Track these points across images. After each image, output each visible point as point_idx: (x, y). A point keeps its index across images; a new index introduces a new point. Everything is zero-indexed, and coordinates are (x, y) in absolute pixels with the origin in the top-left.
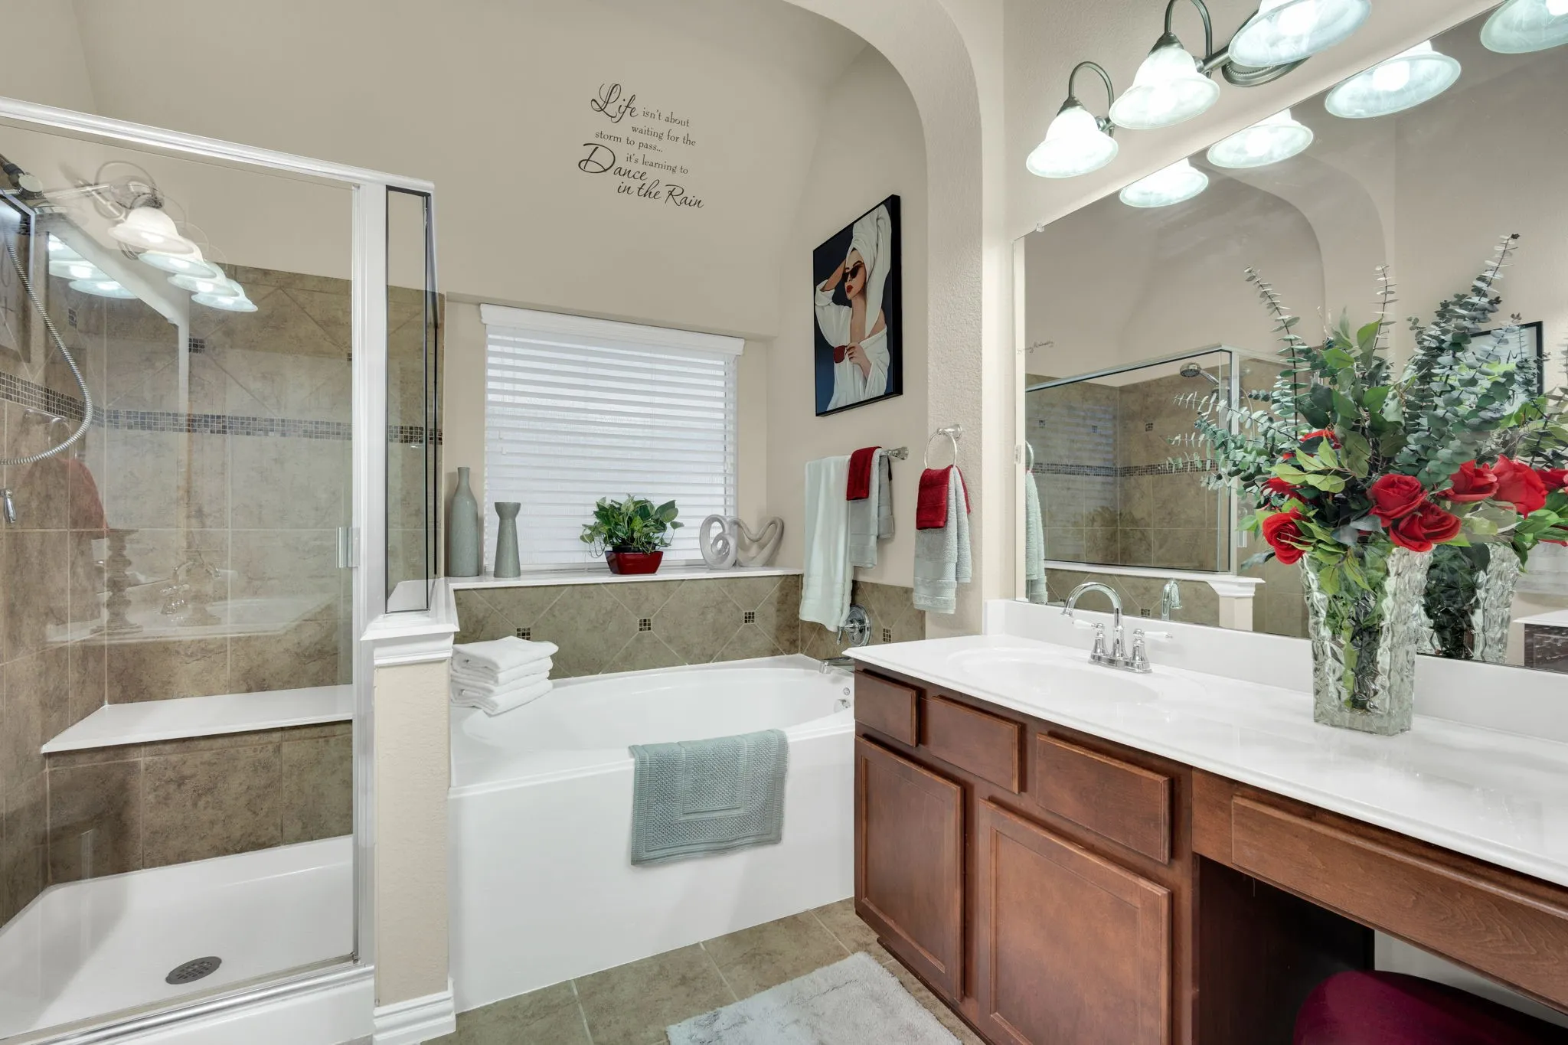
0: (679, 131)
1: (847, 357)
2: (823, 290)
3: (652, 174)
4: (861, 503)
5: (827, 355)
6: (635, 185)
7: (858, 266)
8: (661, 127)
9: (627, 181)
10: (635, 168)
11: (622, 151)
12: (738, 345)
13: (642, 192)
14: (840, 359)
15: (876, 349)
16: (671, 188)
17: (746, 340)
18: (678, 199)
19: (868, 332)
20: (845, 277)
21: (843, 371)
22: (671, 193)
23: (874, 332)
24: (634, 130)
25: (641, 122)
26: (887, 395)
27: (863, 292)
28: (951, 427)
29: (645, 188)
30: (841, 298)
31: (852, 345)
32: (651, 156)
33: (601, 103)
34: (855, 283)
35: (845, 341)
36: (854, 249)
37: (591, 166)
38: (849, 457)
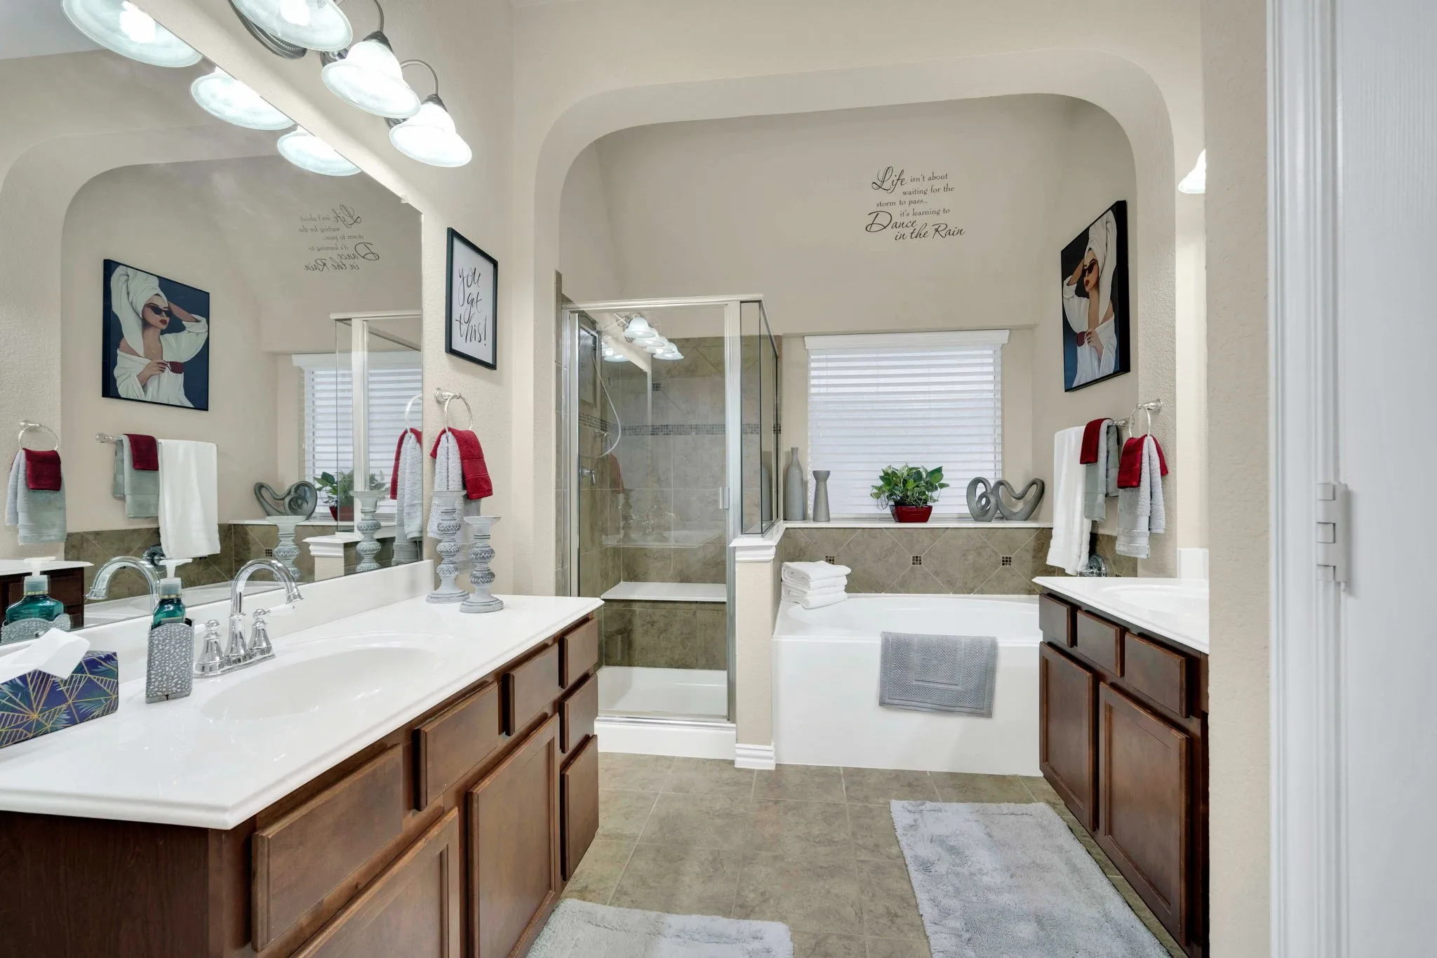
0: (938, 184)
1: (1086, 341)
2: (1068, 285)
3: (920, 221)
4: (1092, 466)
5: (1072, 339)
6: (908, 231)
7: (1094, 263)
8: (925, 185)
9: (902, 230)
10: (906, 220)
11: (896, 211)
12: (1003, 336)
13: (914, 235)
14: (1081, 344)
15: (1107, 333)
16: (937, 227)
17: (1010, 330)
18: (943, 233)
19: (1101, 319)
20: (1084, 272)
21: (1084, 352)
22: (937, 230)
23: (1105, 319)
24: (905, 193)
25: (909, 186)
26: (1115, 374)
27: (1097, 285)
28: (1153, 402)
29: (916, 232)
30: (1081, 292)
31: (1089, 331)
32: (919, 208)
33: (879, 183)
34: (1091, 278)
35: (1085, 328)
36: (1090, 249)
37: (875, 228)
38: (1083, 428)
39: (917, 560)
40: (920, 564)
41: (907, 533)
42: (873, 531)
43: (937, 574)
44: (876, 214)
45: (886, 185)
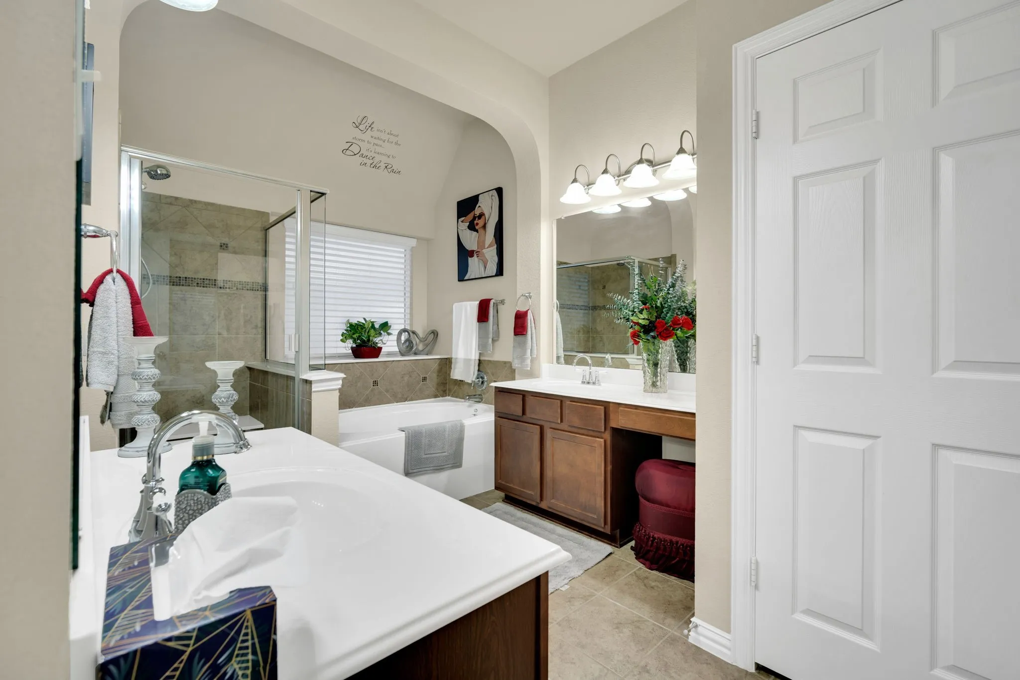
0: (393, 139)
1: (475, 255)
2: (462, 222)
3: (378, 158)
4: (484, 324)
6: (369, 162)
7: (481, 214)
8: (385, 136)
9: (365, 160)
10: (369, 154)
11: (365, 145)
12: (413, 242)
13: (372, 166)
14: (472, 256)
15: (491, 254)
16: (387, 165)
17: (418, 239)
18: (389, 170)
19: (487, 246)
20: (474, 218)
21: (473, 262)
22: (386, 167)
23: (490, 246)
24: (372, 137)
25: (377, 134)
26: (496, 275)
27: (484, 227)
28: (527, 293)
29: (374, 164)
30: (472, 227)
31: (478, 250)
32: (378, 149)
33: (357, 124)
34: (481, 222)
35: (475, 248)
36: (479, 206)
37: (348, 152)
38: (478, 302)
39: (375, 383)
40: (377, 385)
41: (369, 365)
42: (347, 365)
43: (387, 391)
44: (351, 143)
45: (361, 127)
